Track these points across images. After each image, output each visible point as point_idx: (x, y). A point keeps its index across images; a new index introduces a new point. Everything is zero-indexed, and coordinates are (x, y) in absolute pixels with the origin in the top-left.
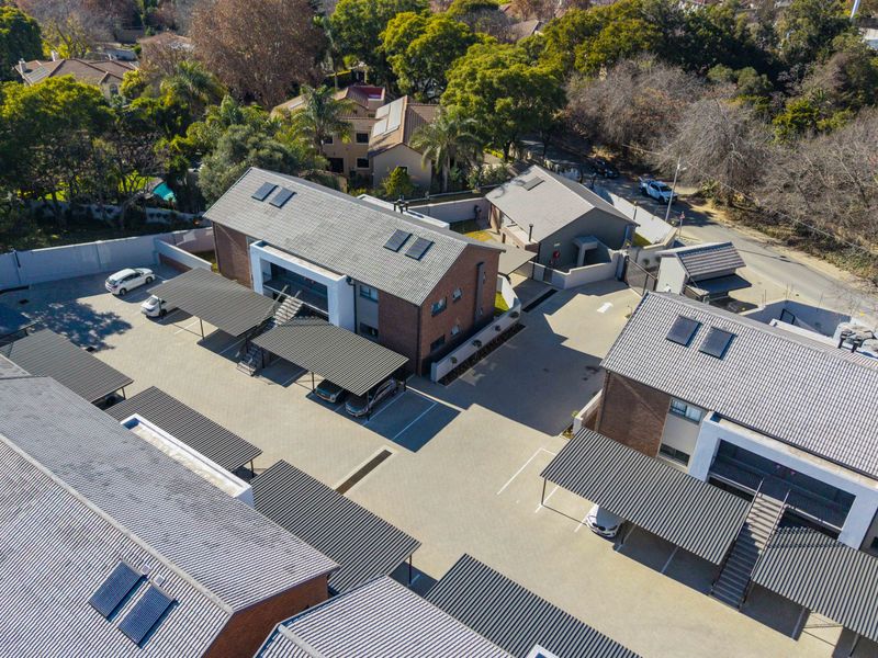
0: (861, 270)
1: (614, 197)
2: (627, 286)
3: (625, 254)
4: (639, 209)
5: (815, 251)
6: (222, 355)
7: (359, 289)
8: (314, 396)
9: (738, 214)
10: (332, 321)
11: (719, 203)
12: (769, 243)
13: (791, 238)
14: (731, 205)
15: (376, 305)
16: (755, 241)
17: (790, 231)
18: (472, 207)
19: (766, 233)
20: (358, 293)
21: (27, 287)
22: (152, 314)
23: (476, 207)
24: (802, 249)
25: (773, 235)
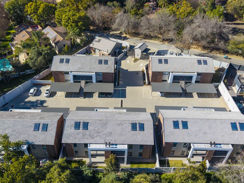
0: (159, 40)
1: (110, 38)
2: (128, 56)
3: (126, 50)
4: (118, 40)
5: (150, 39)
6: (73, 97)
7: (97, 74)
8: (99, 97)
9: (131, 35)
10: (93, 82)
11: (126, 34)
12: (141, 39)
13: (144, 37)
14: (129, 33)
15: (102, 76)
16: (138, 40)
17: (143, 36)
18: (85, 50)
19: (139, 37)
20: (97, 75)
21: (7, 103)
22: (49, 96)
23: (87, 49)
24: (147, 39)
25: (140, 38)
